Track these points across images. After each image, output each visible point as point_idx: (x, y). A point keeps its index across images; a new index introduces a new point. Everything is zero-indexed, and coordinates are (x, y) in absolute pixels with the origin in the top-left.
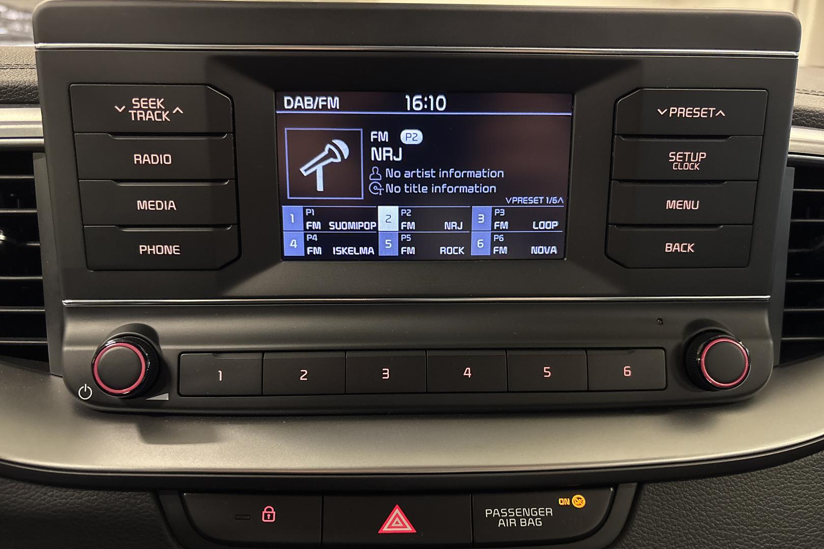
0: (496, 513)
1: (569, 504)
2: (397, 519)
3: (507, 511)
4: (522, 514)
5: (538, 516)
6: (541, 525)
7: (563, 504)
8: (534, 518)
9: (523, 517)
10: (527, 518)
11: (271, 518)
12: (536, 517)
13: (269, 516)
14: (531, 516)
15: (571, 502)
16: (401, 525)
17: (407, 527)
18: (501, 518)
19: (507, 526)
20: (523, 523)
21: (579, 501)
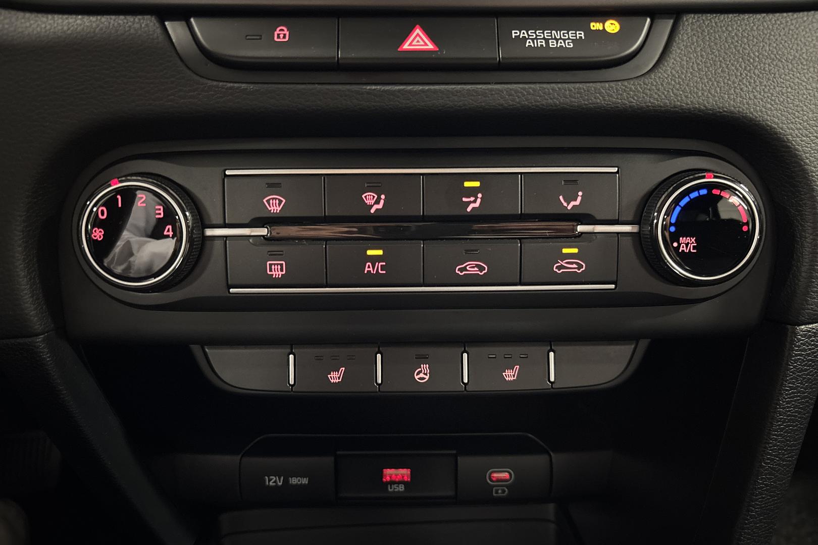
0: (523, 34)
1: (601, 28)
2: (418, 38)
3: (535, 33)
4: (552, 36)
5: (569, 39)
6: (572, 46)
7: (594, 29)
8: (564, 40)
9: (552, 39)
10: (557, 40)
11: (284, 37)
12: (566, 39)
13: (282, 36)
14: (561, 38)
15: (604, 27)
16: (422, 43)
17: (428, 45)
18: (529, 39)
19: (536, 46)
20: (553, 44)
21: (612, 26)
